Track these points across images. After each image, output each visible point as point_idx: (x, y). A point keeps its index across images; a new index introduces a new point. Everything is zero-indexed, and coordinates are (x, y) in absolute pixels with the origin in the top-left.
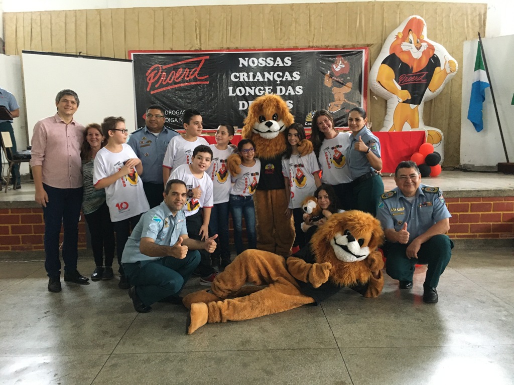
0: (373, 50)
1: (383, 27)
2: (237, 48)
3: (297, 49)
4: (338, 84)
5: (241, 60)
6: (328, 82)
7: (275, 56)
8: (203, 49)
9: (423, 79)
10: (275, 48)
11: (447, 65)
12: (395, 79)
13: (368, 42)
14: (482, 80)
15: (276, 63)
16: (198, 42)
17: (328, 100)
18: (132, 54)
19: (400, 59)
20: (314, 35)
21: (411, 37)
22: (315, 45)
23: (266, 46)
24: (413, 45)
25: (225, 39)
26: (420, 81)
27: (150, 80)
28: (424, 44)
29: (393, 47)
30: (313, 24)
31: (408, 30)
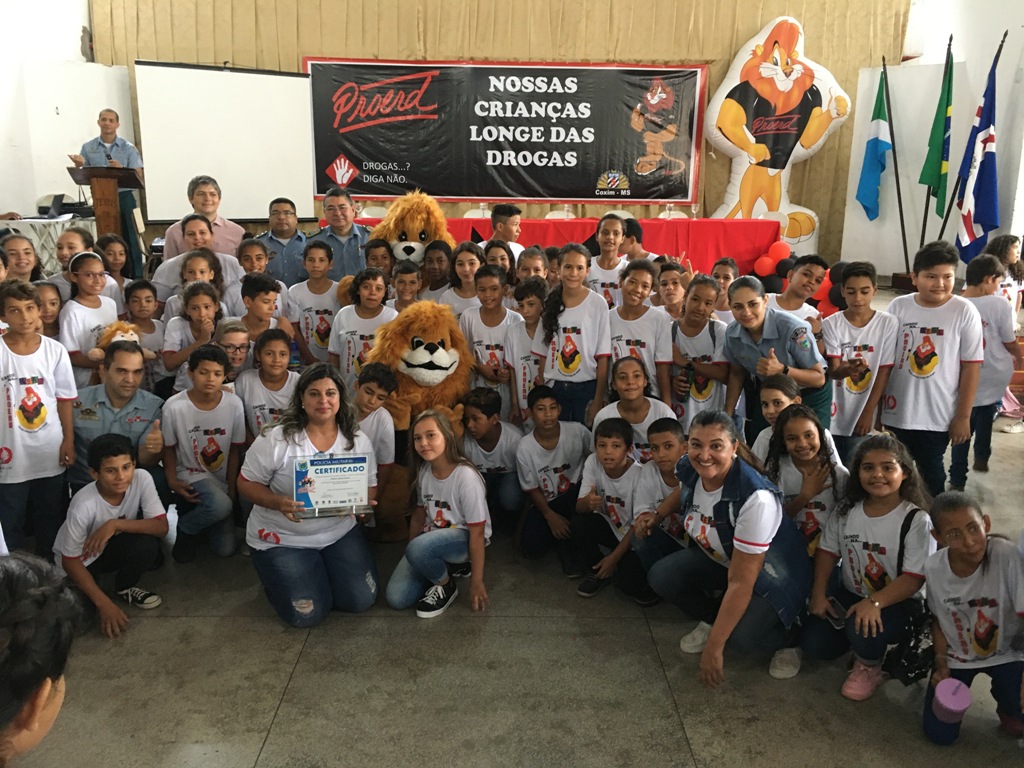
0: (715, 70)
1: (733, 33)
2: (486, 58)
3: (588, 64)
4: (653, 126)
5: (492, 79)
6: (637, 123)
7: (549, 75)
8: (429, 59)
9: (792, 127)
10: (550, 61)
11: (833, 104)
12: (746, 125)
13: (708, 57)
14: (881, 138)
15: (552, 87)
16: (422, 48)
17: (635, 152)
18: (309, 63)
19: (755, 90)
20: (617, 41)
21: (776, 54)
22: (618, 58)
23: (536, 57)
24: (779, 69)
25: (466, 43)
26: (787, 129)
27: (338, 109)
28: (798, 68)
29: (746, 71)
30: (616, 22)
31: (773, 42)
